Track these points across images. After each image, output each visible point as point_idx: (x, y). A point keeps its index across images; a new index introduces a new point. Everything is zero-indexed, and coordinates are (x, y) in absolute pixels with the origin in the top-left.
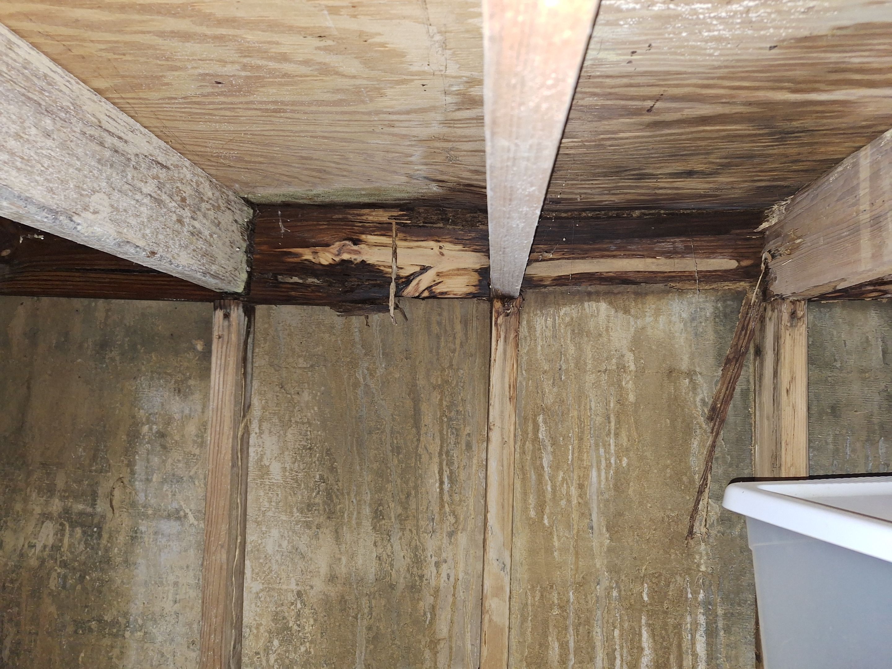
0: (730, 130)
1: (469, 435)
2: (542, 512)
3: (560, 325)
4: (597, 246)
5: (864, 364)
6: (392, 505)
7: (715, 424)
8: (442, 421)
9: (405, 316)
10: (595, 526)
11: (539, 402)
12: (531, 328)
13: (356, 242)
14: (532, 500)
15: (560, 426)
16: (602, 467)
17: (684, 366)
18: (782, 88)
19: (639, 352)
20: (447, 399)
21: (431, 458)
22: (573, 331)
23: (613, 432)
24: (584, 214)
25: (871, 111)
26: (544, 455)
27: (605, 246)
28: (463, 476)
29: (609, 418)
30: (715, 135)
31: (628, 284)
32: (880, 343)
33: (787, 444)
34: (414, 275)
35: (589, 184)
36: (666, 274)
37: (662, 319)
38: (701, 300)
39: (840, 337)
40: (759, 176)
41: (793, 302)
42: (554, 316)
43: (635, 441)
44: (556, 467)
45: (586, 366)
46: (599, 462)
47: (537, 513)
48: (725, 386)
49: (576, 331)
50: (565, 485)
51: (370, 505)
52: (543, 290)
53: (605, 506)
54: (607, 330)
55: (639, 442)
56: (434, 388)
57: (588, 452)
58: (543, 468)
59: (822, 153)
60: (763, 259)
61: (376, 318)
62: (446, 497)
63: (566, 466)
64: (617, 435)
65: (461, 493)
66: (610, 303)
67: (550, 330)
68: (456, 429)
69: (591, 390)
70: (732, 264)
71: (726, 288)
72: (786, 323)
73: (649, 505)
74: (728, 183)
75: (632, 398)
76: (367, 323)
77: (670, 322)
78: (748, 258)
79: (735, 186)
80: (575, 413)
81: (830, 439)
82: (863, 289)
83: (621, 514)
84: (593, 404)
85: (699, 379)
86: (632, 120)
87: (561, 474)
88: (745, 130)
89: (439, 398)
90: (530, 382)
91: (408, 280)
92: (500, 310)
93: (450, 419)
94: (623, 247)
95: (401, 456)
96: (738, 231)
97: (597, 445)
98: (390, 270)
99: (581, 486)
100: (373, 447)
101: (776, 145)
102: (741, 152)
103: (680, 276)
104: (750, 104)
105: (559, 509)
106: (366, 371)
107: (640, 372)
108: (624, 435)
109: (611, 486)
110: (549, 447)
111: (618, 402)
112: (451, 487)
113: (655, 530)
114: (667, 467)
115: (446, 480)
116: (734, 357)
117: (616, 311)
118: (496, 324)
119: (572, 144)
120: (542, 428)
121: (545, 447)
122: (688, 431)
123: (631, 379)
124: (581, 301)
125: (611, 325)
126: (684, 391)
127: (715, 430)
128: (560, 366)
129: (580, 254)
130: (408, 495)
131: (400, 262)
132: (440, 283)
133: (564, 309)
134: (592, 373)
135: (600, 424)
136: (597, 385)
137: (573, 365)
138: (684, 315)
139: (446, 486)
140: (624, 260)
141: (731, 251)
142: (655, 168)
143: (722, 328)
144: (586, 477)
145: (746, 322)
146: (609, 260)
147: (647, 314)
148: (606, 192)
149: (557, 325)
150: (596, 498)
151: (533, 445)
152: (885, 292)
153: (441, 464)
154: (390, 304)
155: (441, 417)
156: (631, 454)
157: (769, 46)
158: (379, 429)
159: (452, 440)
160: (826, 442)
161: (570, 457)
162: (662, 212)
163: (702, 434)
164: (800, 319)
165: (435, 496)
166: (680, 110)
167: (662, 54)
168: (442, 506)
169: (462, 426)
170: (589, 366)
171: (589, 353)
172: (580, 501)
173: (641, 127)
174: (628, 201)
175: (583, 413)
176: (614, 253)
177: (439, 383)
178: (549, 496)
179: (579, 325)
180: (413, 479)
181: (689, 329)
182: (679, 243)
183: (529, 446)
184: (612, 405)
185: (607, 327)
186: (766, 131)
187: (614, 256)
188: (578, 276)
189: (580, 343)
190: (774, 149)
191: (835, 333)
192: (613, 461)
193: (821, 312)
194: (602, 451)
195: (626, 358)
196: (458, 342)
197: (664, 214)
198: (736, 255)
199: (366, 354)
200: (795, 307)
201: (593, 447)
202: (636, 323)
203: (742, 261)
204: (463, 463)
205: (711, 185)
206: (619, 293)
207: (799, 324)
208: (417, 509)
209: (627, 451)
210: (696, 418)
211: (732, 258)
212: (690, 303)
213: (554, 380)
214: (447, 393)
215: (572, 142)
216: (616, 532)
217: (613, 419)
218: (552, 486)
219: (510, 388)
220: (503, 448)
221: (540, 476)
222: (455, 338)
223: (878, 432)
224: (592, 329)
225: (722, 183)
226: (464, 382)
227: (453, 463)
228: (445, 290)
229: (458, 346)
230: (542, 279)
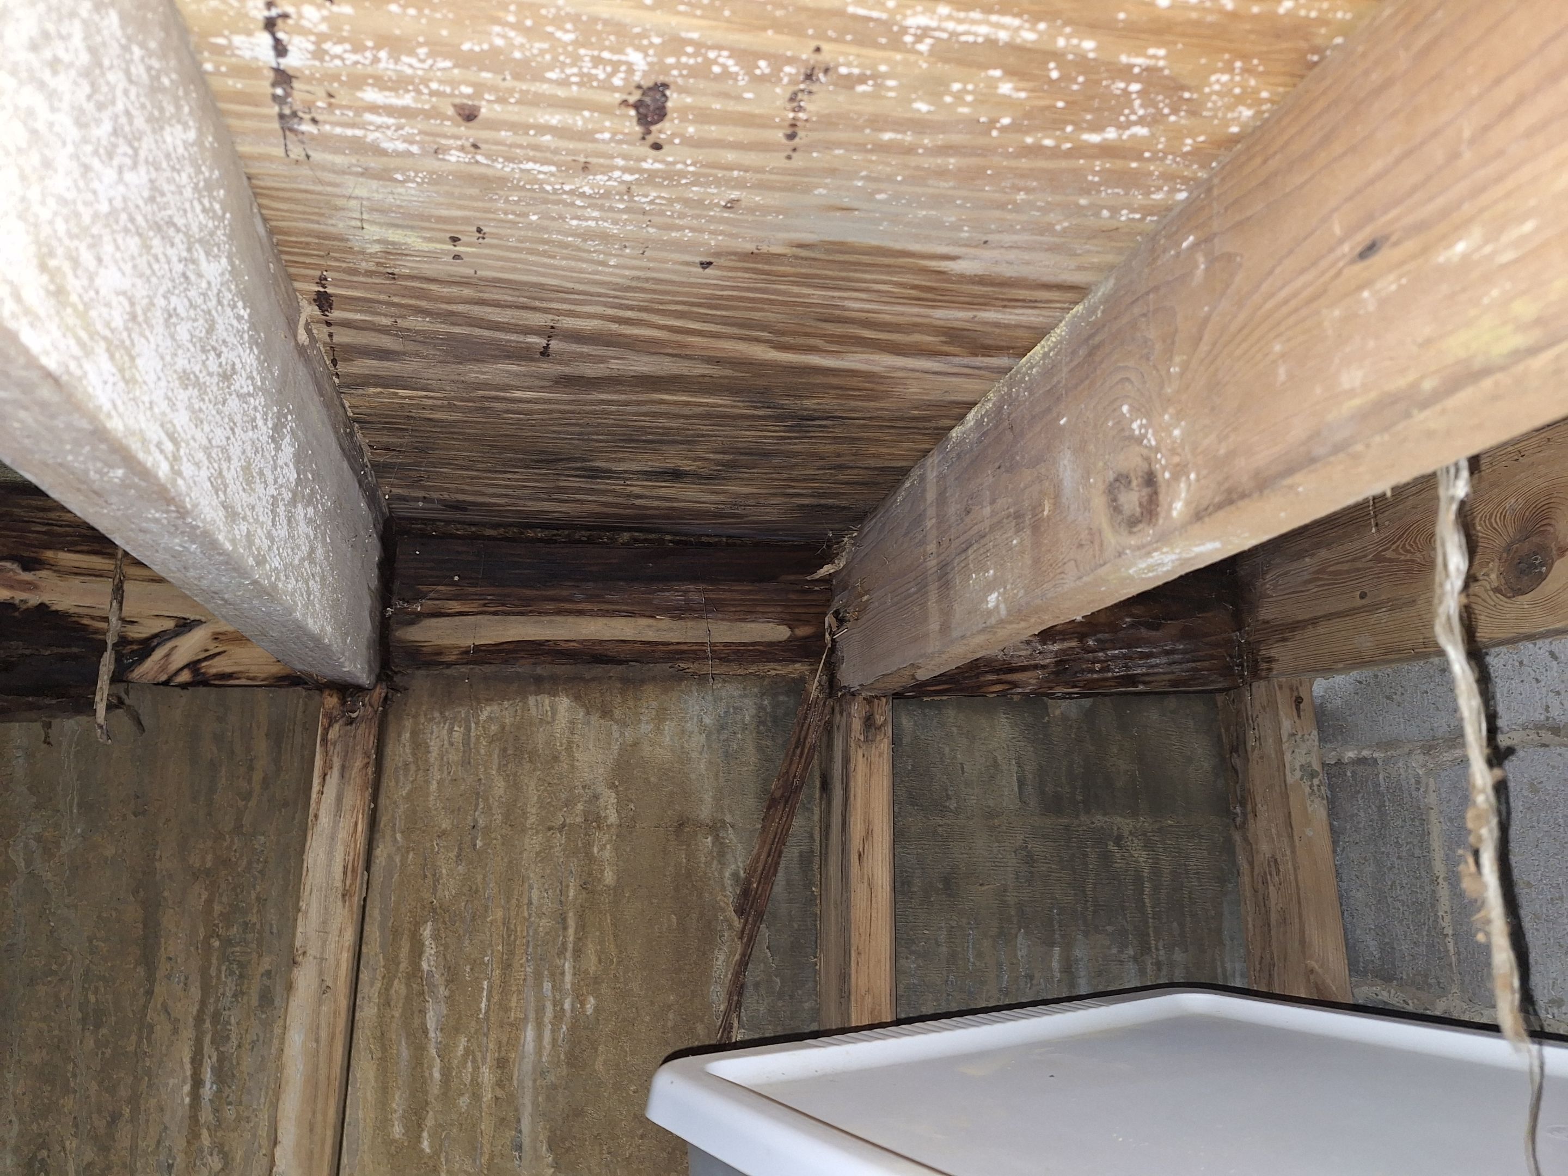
0: (707, 405)
1: (268, 973)
2: (419, 1126)
3: (478, 739)
4: (550, 593)
5: (991, 803)
6: (71, 1144)
7: (747, 921)
8: (208, 947)
9: (139, 723)
10: (526, 1141)
11: (426, 895)
12: (419, 746)
13: (30, 564)
14: (398, 1102)
15: (467, 943)
16: (546, 1020)
17: (705, 812)
18: (758, 340)
19: (627, 789)
20: (225, 899)
21: (175, 1031)
22: (504, 750)
23: (570, 946)
24: (531, 534)
25: (916, 393)
26: (430, 1005)
27: (565, 593)
28: (248, 1062)
29: (564, 920)
30: (686, 411)
31: (607, 663)
32: (1014, 768)
33: (859, 954)
34: (161, 637)
35: (503, 479)
36: (671, 647)
37: (669, 727)
38: (736, 693)
39: (955, 757)
40: (794, 487)
41: (869, 701)
42: (467, 721)
43: (612, 961)
44: (452, 1029)
45: (526, 818)
46: (540, 1010)
47: (407, 1130)
48: (766, 849)
49: (509, 752)
50: (470, 1064)
51: (16, 1150)
52: (448, 672)
53: (548, 1098)
54: (569, 749)
55: (619, 963)
56: (195, 877)
57: (519, 992)
58: (425, 1031)
59: (873, 456)
60: (826, 625)
61: (70, 725)
62: (206, 1115)
63: (473, 1023)
64: (578, 953)
65: (240, 1103)
66: (577, 698)
67: (457, 749)
68: (241, 965)
69: (533, 866)
70: (781, 633)
71: (773, 673)
72: (858, 735)
73: (633, 1088)
74: (747, 496)
75: (609, 877)
76: (47, 736)
77: (683, 732)
78: (806, 623)
79: (762, 501)
80: (500, 914)
81: (943, 936)
82: (982, 679)
83: (578, 1113)
84: (535, 894)
85: (731, 836)
86: (522, 369)
87: (463, 1041)
88: (733, 407)
89: (205, 896)
90: (411, 855)
91: (146, 647)
92: (335, 713)
93: (227, 942)
94: (598, 596)
95: (104, 1031)
96: (792, 577)
97: (538, 976)
98: (103, 625)
99: (502, 1064)
100: (35, 1014)
101: (796, 438)
102: (745, 445)
103: (695, 652)
104: (718, 362)
105: (454, 1117)
106: (33, 844)
107: (627, 827)
108: (591, 950)
109: (562, 1057)
110: (442, 989)
111: (583, 887)
112: (219, 1091)
113: (642, 1137)
114: (669, 1007)
115: (208, 1076)
116: (782, 796)
117: (588, 713)
118: (324, 740)
119: (430, 402)
120: (430, 949)
121: (433, 987)
122: (709, 936)
123: (610, 841)
124: (523, 694)
125: (576, 738)
126: (703, 859)
127: (747, 932)
128: (475, 821)
129: (517, 606)
130: (115, 1118)
131: (129, 609)
132: (219, 654)
133: (488, 708)
134: (537, 832)
135: (547, 933)
136: (544, 855)
137: (500, 817)
138: (707, 720)
139: (208, 1091)
140: (600, 619)
141: (779, 609)
142: (609, 460)
143: (769, 743)
144: (514, 1042)
145: (803, 733)
146: (571, 619)
147: (644, 718)
148: (542, 496)
149: (473, 740)
150: (530, 1084)
151: (408, 986)
152: (1014, 685)
153: (198, 1043)
154: (97, 698)
155: (207, 938)
156: (604, 988)
157: (698, 259)
158: (54, 973)
159: (230, 986)
160: (937, 943)
161: (483, 1006)
162: (668, 537)
163: (733, 940)
164: (879, 728)
165: (179, 1114)
166: (602, 360)
167: (509, 249)
168: (194, 1135)
169: (255, 955)
170: (532, 819)
171: (532, 791)
172: (500, 1093)
173: (548, 384)
174: (592, 515)
175: (513, 913)
176: (581, 606)
177: (209, 865)
178: (435, 1089)
179: (517, 738)
180: (130, 1080)
181: (715, 746)
182: (695, 593)
183: (399, 987)
184: (571, 893)
185: (570, 742)
186: (768, 412)
187: (581, 613)
188: (511, 647)
189: (515, 774)
190: (795, 444)
191: (947, 750)
192: (567, 1006)
193: (925, 715)
194: (547, 986)
195: (602, 802)
196: (257, 776)
197: (670, 541)
198: (788, 617)
199: (37, 807)
200: (872, 707)
201: (530, 981)
202: (622, 734)
203: (797, 627)
204: (249, 1038)
205: (721, 498)
206: (593, 679)
207: (878, 738)
208: (133, 1149)
209: (595, 983)
210: (723, 910)
211: (783, 621)
212: (717, 700)
213: (460, 849)
214: (223, 886)
215: (426, 397)
216: (568, 1150)
217: (571, 923)
218: (442, 1068)
219: (345, 873)
220: (320, 1002)
221: (419, 1049)
222: (251, 768)
223: (1015, 920)
224: (540, 746)
225: (738, 495)
226: (266, 862)
227: (228, 1038)
228: (228, 670)
229: (257, 788)
230: (439, 651)
